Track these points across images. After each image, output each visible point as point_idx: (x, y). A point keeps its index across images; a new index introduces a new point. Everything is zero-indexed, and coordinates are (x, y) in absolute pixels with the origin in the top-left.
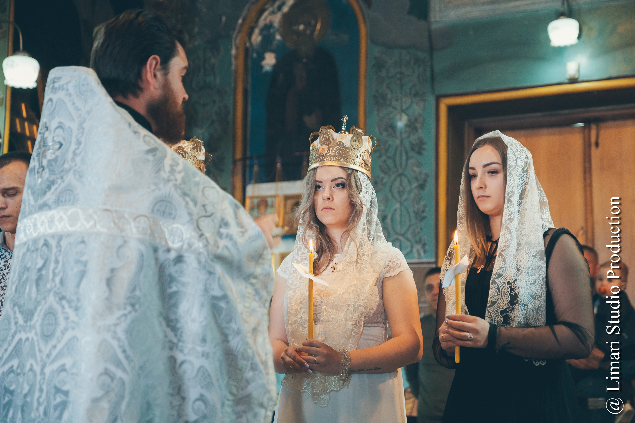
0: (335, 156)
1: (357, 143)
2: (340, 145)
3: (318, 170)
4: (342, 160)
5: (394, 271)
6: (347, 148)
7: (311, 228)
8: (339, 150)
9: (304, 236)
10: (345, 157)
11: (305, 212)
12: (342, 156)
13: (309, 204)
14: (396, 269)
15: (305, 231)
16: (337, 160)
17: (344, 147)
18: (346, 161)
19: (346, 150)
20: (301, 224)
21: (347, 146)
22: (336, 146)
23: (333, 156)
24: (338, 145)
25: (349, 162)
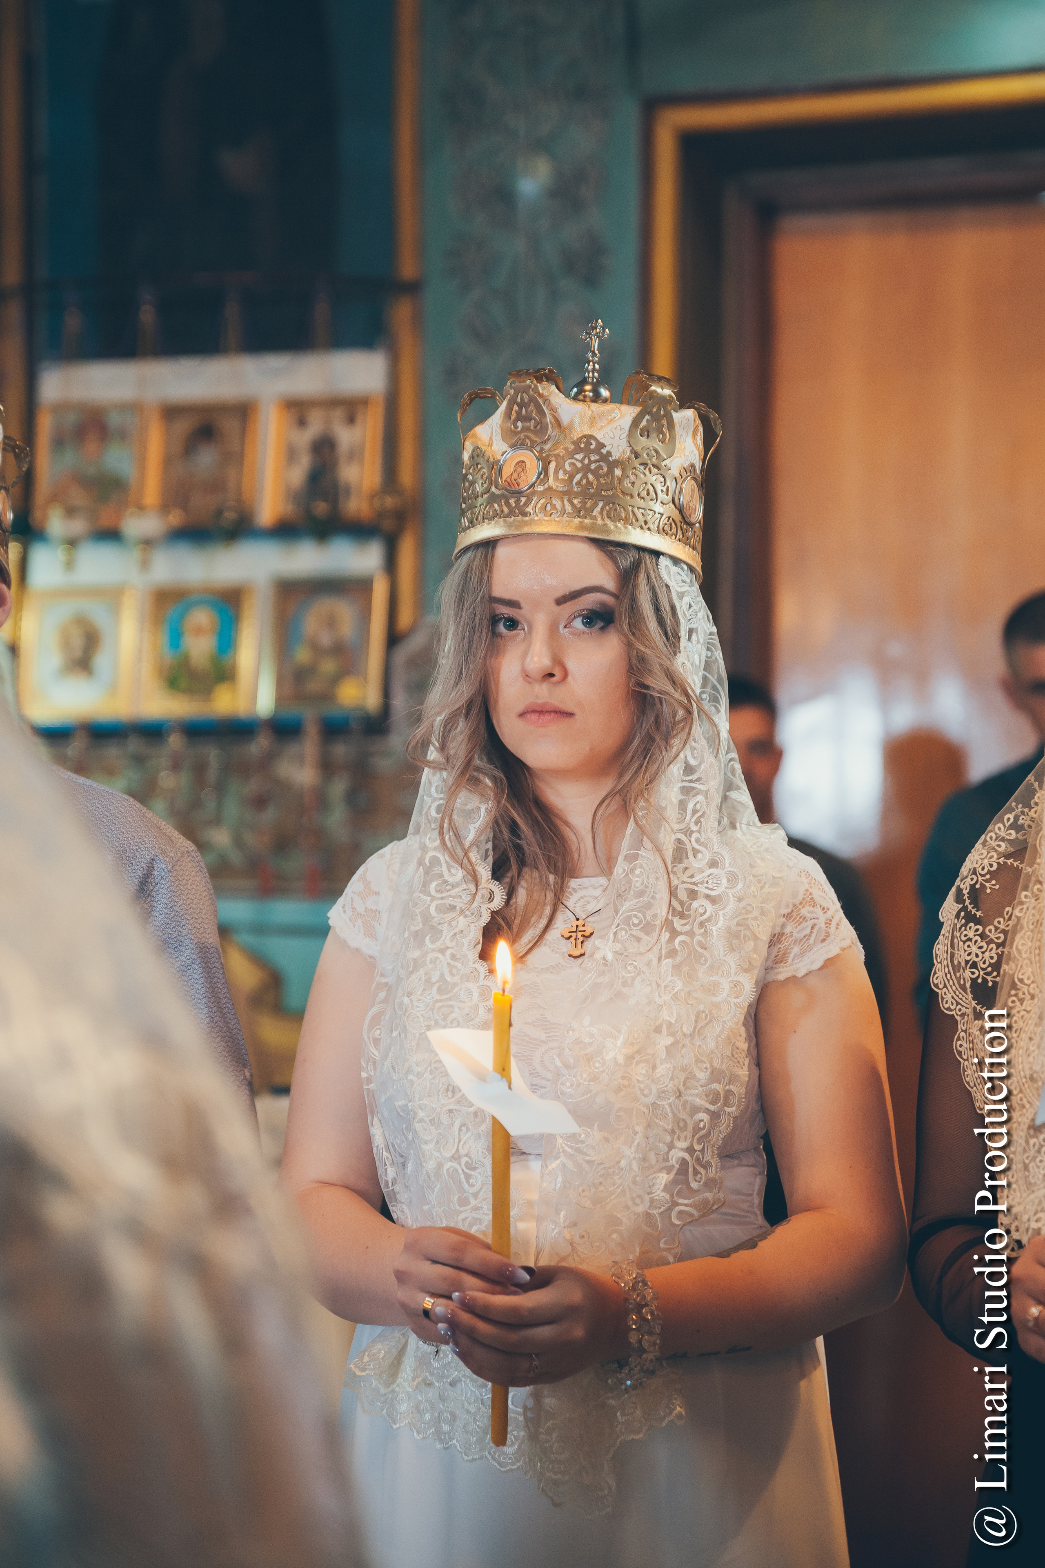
0: (567, 494)
1: (654, 443)
2: (587, 451)
3: (502, 552)
4: (596, 512)
5: (802, 954)
6: (617, 463)
7: (475, 782)
8: (586, 469)
9: (446, 811)
10: (610, 501)
11: (449, 724)
12: (597, 496)
13: (466, 691)
14: (810, 948)
15: (452, 793)
16: (577, 512)
17: (605, 457)
18: (615, 518)
19: (611, 471)
20: (436, 767)
21: (616, 456)
22: (571, 454)
23: (563, 494)
24: (578, 450)
25: (627, 521)
